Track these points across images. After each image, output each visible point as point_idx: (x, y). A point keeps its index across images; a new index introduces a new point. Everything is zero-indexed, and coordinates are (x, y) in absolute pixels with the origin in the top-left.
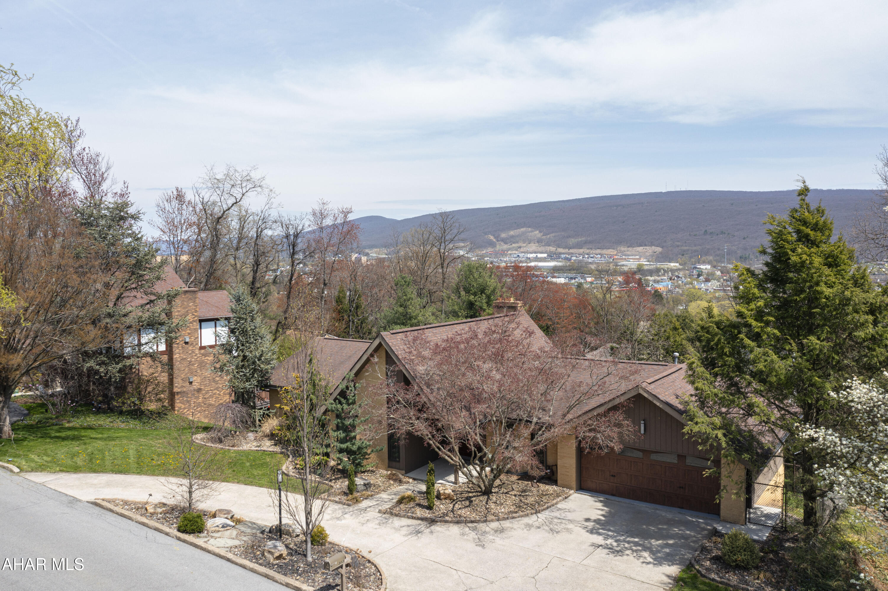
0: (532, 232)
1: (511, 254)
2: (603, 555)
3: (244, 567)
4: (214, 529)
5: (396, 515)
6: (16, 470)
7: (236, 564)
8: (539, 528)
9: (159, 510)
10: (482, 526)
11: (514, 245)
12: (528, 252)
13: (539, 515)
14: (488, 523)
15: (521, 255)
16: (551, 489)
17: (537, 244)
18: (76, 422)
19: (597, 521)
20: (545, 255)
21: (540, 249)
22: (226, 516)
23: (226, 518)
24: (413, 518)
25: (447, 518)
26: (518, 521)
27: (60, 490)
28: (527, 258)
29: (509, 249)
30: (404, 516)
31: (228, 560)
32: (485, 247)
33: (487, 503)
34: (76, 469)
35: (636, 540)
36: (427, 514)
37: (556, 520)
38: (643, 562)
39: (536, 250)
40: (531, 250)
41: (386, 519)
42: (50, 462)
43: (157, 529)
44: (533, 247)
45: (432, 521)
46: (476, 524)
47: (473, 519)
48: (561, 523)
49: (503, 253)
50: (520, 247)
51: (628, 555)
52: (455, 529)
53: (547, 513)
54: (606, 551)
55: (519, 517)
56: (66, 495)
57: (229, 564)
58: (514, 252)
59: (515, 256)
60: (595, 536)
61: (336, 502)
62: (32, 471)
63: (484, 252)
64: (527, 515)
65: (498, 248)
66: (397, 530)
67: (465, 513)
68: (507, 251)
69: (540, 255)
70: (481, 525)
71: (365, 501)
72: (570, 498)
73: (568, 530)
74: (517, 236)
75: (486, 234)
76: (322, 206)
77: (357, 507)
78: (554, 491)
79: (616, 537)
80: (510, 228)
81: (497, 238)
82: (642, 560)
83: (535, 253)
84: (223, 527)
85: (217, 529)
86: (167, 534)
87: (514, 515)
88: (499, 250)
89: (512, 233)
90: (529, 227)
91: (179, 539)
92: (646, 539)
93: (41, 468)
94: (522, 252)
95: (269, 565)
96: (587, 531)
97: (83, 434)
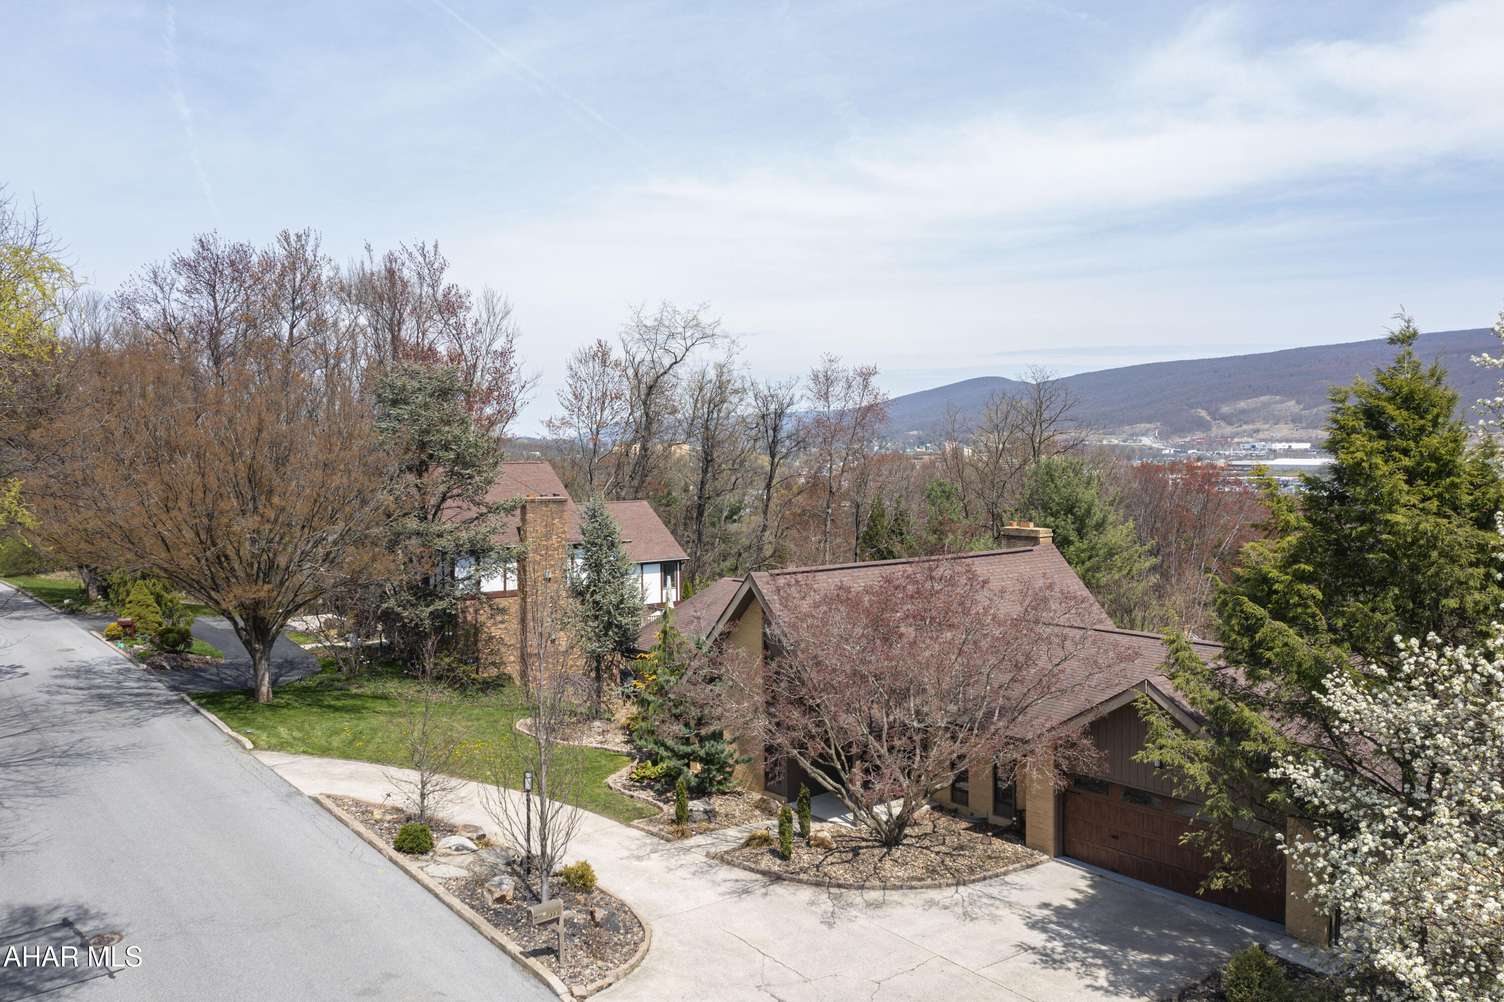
0: (1282, 402)
1: (1238, 444)
2: (1025, 965)
3: (450, 907)
4: (444, 851)
5: (729, 863)
6: (249, 745)
7: (444, 902)
8: (946, 908)
9: (389, 817)
10: (854, 896)
11: (1245, 427)
12: (1273, 440)
13: (961, 889)
14: (865, 891)
15: (1259, 445)
16: (1010, 848)
17: (1291, 426)
18: (369, 688)
19: (1060, 911)
20: (1307, 446)
21: (1297, 435)
22: (469, 835)
23: (469, 838)
24: (751, 870)
25: (803, 876)
26: (916, 894)
27: (286, 778)
28: (1270, 450)
29: (1237, 435)
30: (738, 866)
31: (436, 896)
32: (1190, 430)
33: (880, 861)
34: (324, 752)
35: (1103, 948)
36: (776, 866)
37: (985, 900)
38: (1088, 986)
39: (1290, 436)
40: (1279, 435)
41: (710, 866)
42: (299, 739)
43: (371, 843)
44: (1284, 430)
45: (776, 878)
46: (843, 890)
47: (842, 882)
48: (992, 905)
49: (1225, 441)
50: (1257, 431)
51: (1069, 969)
52: (806, 893)
53: (977, 888)
54: (1035, 958)
55: (922, 887)
56: (290, 785)
57: (436, 901)
58: (1245, 439)
59: (1247, 446)
60: (1035, 933)
61: (652, 834)
62: (269, 749)
63: (1188, 439)
64: (939, 886)
65: (1215, 431)
66: (715, 884)
67: (839, 872)
68: (1232, 439)
69: (1295, 446)
70: (852, 892)
71: (698, 836)
72: (1038, 867)
73: (994, 919)
74: (1253, 410)
75: (1192, 406)
76: (828, 365)
77: (678, 844)
78: (1016, 853)
79: (1070, 938)
80: (1238, 397)
81: (1214, 414)
82: (1088, 981)
83: (1287, 441)
84: (457, 849)
85: (448, 851)
86: (380, 851)
87: (914, 883)
88: (1216, 436)
89: (1242, 405)
90: (1277, 394)
91: (391, 859)
92: (1122, 948)
93: (281, 746)
94: (1261, 440)
95: (482, 909)
96: (1027, 924)
97: (368, 705)
